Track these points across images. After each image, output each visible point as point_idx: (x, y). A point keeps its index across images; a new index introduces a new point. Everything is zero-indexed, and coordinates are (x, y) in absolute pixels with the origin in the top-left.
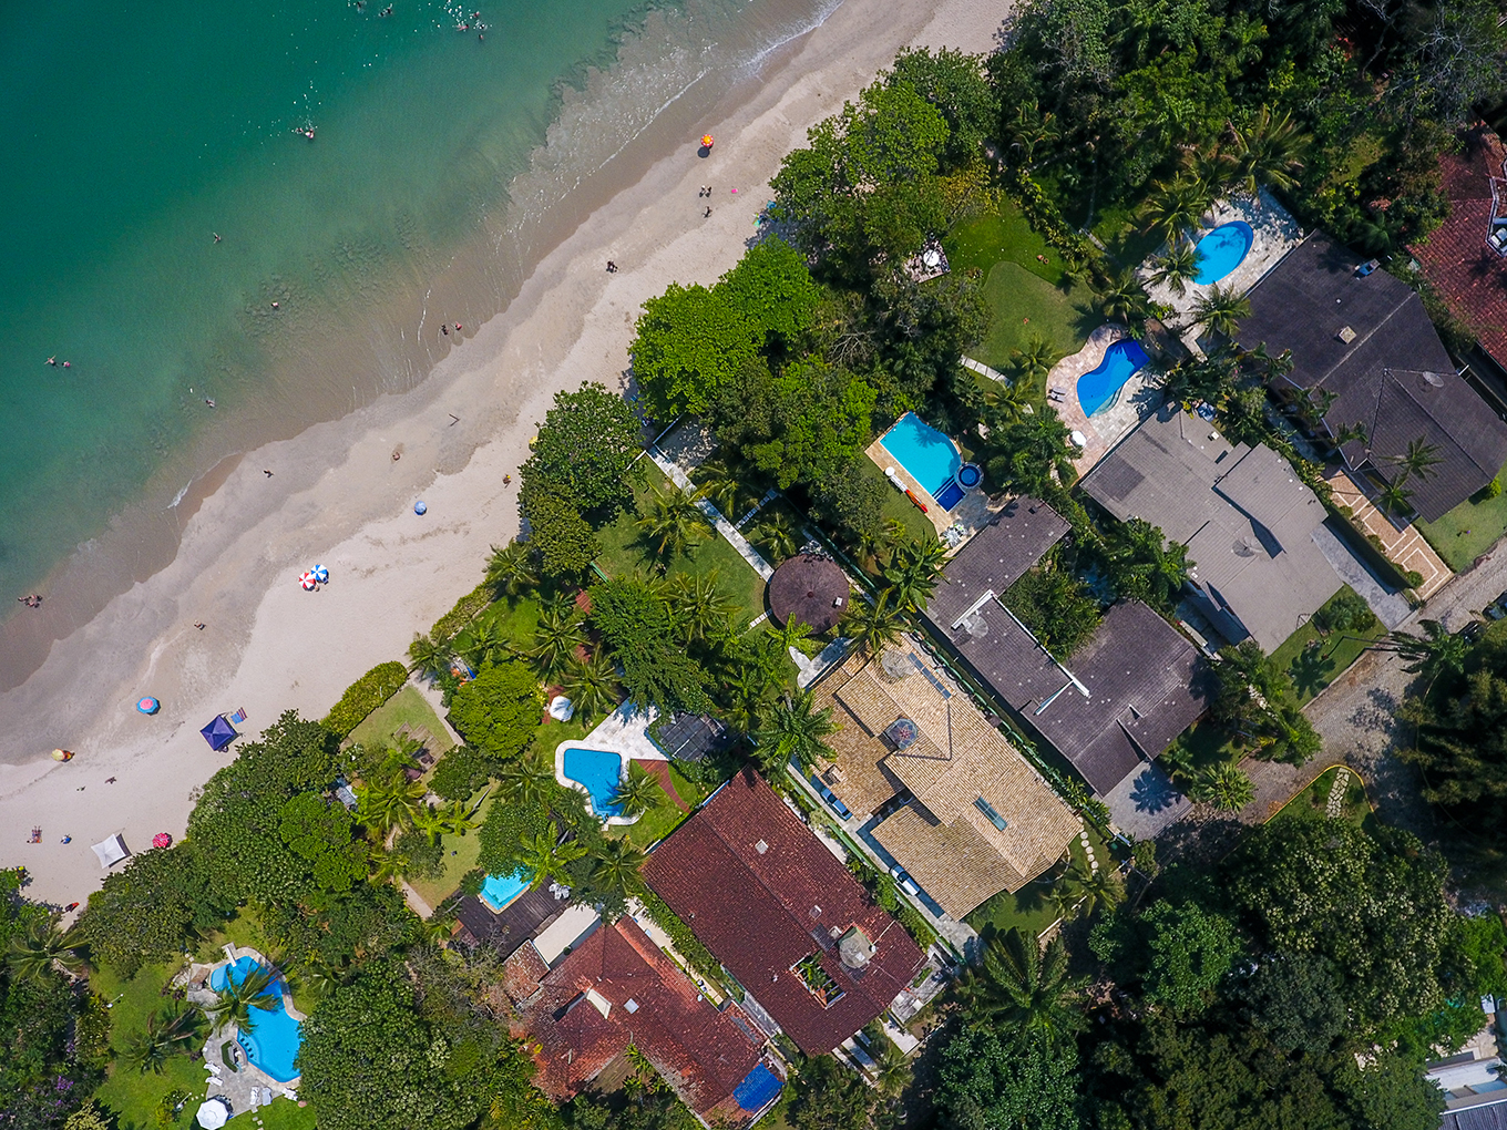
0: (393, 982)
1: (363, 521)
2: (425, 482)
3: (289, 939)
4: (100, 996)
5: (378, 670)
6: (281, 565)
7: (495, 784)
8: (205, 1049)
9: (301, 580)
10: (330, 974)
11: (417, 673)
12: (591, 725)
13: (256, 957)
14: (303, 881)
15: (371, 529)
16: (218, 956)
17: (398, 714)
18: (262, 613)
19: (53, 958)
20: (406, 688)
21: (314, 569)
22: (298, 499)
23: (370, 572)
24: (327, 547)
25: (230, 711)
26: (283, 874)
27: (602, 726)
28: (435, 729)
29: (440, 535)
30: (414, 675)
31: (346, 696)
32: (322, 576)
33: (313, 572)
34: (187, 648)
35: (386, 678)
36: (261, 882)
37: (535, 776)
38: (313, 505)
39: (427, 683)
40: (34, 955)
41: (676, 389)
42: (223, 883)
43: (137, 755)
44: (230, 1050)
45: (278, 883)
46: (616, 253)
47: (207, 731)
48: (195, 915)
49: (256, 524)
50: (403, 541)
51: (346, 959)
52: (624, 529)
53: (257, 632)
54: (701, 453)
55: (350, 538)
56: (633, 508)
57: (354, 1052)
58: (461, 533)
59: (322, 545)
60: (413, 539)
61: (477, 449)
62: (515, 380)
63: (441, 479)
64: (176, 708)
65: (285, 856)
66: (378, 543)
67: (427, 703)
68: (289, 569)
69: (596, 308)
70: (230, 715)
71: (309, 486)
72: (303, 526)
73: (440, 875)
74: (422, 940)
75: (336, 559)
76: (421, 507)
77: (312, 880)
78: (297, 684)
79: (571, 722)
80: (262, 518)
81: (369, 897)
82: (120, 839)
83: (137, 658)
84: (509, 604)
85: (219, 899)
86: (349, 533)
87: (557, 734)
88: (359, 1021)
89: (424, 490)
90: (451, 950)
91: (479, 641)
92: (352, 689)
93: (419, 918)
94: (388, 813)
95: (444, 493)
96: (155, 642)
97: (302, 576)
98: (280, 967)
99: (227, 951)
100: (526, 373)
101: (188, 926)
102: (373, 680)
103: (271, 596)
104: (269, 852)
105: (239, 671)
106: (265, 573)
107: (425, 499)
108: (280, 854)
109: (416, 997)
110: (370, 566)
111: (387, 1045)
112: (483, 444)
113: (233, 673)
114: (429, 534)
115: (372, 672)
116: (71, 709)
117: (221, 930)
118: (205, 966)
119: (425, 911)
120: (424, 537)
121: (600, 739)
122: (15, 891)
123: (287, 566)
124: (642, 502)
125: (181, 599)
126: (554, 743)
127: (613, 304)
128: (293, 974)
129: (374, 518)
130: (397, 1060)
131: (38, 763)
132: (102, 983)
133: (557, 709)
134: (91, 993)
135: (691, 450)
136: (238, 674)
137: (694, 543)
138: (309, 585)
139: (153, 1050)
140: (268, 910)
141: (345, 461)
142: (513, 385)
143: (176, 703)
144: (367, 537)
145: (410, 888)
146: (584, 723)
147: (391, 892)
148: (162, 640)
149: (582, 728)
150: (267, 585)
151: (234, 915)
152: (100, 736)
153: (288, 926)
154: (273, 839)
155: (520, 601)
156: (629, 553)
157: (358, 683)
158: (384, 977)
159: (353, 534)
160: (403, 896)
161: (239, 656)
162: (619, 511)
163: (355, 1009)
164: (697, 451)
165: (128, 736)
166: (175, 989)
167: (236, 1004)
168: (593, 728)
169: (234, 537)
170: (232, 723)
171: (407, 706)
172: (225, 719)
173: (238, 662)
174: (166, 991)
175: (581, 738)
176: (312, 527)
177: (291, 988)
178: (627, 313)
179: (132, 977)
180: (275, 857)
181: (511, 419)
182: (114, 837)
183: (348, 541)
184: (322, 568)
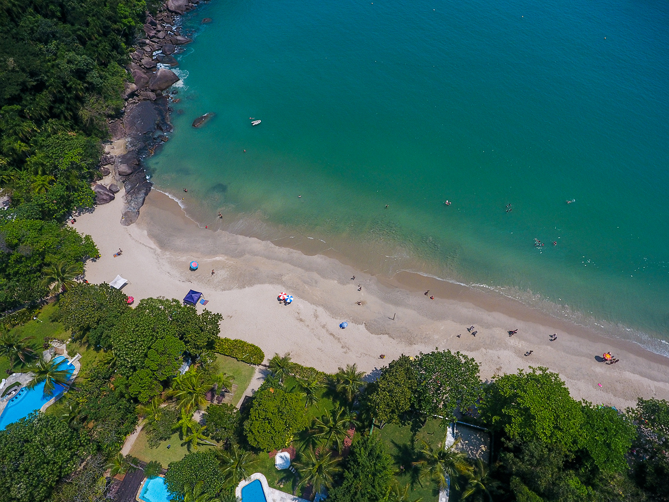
0: (77, 454)
1: (322, 305)
2: (356, 321)
3: (90, 383)
4: (39, 313)
5: (257, 348)
6: (283, 283)
7: (220, 446)
8: (14, 374)
9: (282, 293)
10: (73, 415)
11: (264, 368)
12: (282, 486)
13: (75, 372)
14: (131, 367)
15: (320, 310)
16: (72, 354)
17: (237, 370)
18: (257, 287)
19: (58, 281)
20: (253, 367)
21: (290, 296)
22: (316, 276)
23: (301, 320)
24: (301, 297)
25: (205, 297)
26: (133, 354)
27: (284, 494)
28: (238, 394)
29: (337, 341)
30: (261, 367)
31: (236, 341)
32: (288, 301)
33: (288, 296)
34: (227, 268)
35: (253, 354)
36: (125, 345)
37: (240, 468)
38: (316, 282)
39: (261, 375)
40: (58, 272)
41: (512, 412)
42: (119, 329)
43: (169, 273)
44: (16, 387)
45: (127, 354)
46: (520, 345)
47: (192, 292)
48: (95, 329)
49: (295, 266)
50: (324, 327)
51: (84, 419)
52: (402, 434)
53: (247, 290)
54: (471, 452)
55: (311, 304)
56: (416, 431)
57: (23, 454)
58: (344, 350)
59: (302, 295)
60: (327, 330)
61: (387, 335)
62: (429, 334)
63: (362, 327)
64: (197, 277)
65: (144, 350)
66: (316, 316)
67: (250, 382)
68: (283, 288)
69: (490, 351)
70: (203, 298)
71: (323, 276)
72: (305, 283)
73: (151, 446)
74: (108, 458)
75: (298, 303)
76: (345, 325)
77: (133, 372)
78: (231, 317)
79: (278, 471)
80: (299, 267)
81: (128, 411)
82: (125, 284)
83: (213, 253)
84: (324, 394)
85: (107, 336)
86: (313, 302)
87: (266, 467)
88: (45, 446)
89: (352, 322)
90: (106, 481)
91: (309, 384)
92: (241, 342)
93: (121, 449)
94: (185, 392)
95: (357, 333)
96: (223, 255)
97: (284, 293)
98: (72, 387)
99: (76, 356)
100: (436, 337)
101: (88, 329)
102: (250, 348)
103: (267, 287)
104: (144, 341)
105: (226, 292)
106: (276, 279)
107: (349, 326)
108: (144, 347)
109: (68, 476)
110: (303, 318)
111: (30, 474)
112: (390, 336)
113: (224, 290)
114: (334, 336)
115: (254, 346)
116: (179, 242)
117: (88, 348)
118: (65, 351)
119: (125, 451)
120: (331, 334)
121: (275, 498)
122: (89, 258)
123: (284, 286)
124: (422, 434)
125: (247, 256)
126: (260, 469)
127: (499, 358)
128: (69, 396)
129: (326, 309)
130: (19, 488)
131: (151, 241)
132: (48, 310)
133: (281, 457)
134: (41, 308)
135: (469, 446)
136: (224, 292)
137: (422, 484)
138: (281, 298)
139: (11, 346)
140: (105, 364)
141: (344, 285)
142: (426, 334)
143: (199, 276)
144: (316, 310)
145: (138, 433)
146: (281, 481)
147: (134, 423)
148: (226, 257)
149: (276, 482)
150: (271, 283)
151: (97, 349)
152: (172, 256)
153: (98, 378)
154: (152, 339)
155: (329, 398)
156: (392, 445)
157: (245, 343)
158: (79, 446)
159: (314, 304)
160: (133, 431)
161: (233, 288)
162: (409, 424)
163: (54, 439)
164: (471, 449)
165: (176, 266)
166: (49, 343)
167: (45, 372)
168: (280, 489)
169: (285, 261)
170: (199, 301)
171: (243, 373)
172: (200, 297)
173: (230, 289)
174: (47, 340)
175: (271, 485)
176: (306, 287)
177: (60, 400)
178: (501, 367)
179: (53, 321)
180: (142, 345)
181: (411, 343)
182: (125, 281)
183: (309, 304)
184: (292, 299)
